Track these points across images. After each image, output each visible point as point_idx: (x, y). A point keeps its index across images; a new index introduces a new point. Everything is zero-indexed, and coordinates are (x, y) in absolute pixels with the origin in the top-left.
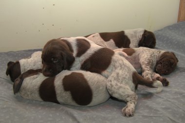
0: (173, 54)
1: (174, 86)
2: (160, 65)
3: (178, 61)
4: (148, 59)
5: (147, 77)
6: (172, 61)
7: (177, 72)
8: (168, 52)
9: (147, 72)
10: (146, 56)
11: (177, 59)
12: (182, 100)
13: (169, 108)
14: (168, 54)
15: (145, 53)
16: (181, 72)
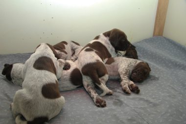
0: (147, 64)
1: (143, 93)
2: (135, 74)
3: (150, 70)
4: (126, 69)
5: (125, 86)
6: (146, 70)
7: (148, 80)
8: (143, 63)
9: (125, 81)
10: (124, 66)
11: (150, 69)
12: (148, 109)
13: (135, 120)
14: (143, 64)
15: (123, 63)
16: (151, 80)
